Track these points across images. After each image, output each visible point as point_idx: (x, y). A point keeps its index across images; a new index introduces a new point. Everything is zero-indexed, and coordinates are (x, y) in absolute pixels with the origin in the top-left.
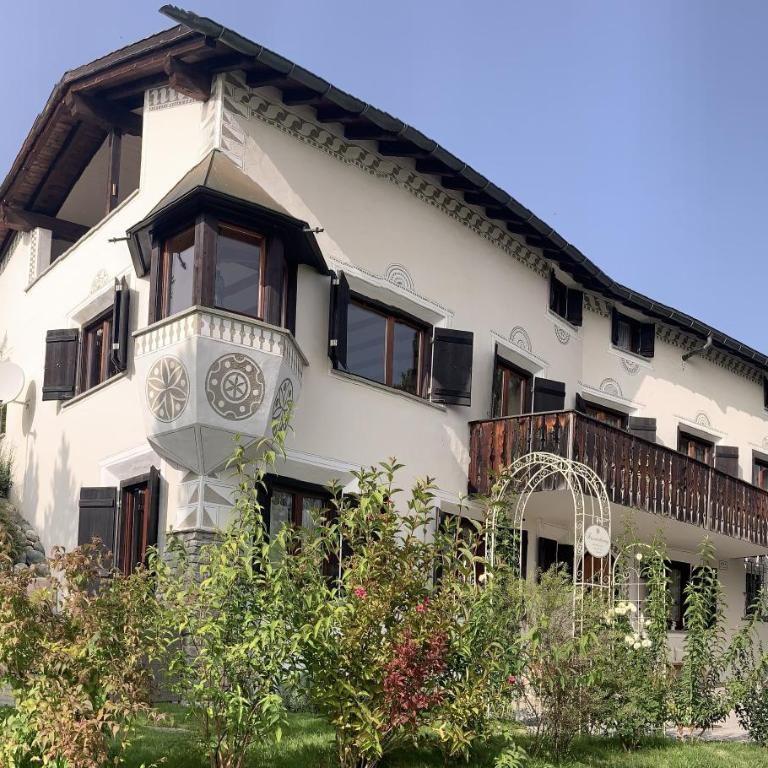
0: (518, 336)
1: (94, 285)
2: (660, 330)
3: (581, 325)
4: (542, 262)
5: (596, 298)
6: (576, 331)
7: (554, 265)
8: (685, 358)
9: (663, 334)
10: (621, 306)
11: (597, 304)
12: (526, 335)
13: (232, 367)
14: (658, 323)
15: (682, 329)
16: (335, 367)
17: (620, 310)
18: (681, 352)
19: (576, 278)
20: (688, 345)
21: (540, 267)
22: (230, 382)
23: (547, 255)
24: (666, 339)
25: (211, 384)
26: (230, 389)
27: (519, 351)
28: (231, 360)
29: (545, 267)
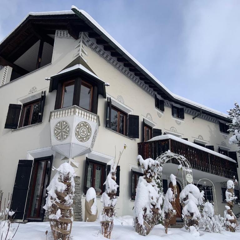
0: (149, 116)
1: (31, 91)
2: (185, 110)
3: (164, 111)
4: (153, 93)
5: (167, 102)
6: (163, 113)
7: (156, 93)
8: (193, 118)
9: (186, 111)
10: (174, 103)
11: (168, 104)
12: (151, 116)
13: (83, 126)
14: (185, 108)
15: (192, 109)
16: (106, 126)
17: (173, 105)
18: (192, 117)
19: (162, 97)
20: (194, 114)
21: (152, 94)
22: (82, 130)
23: (154, 90)
24: (187, 113)
25: (77, 131)
26: (82, 132)
27: (149, 120)
28: (83, 123)
29: (154, 94)
